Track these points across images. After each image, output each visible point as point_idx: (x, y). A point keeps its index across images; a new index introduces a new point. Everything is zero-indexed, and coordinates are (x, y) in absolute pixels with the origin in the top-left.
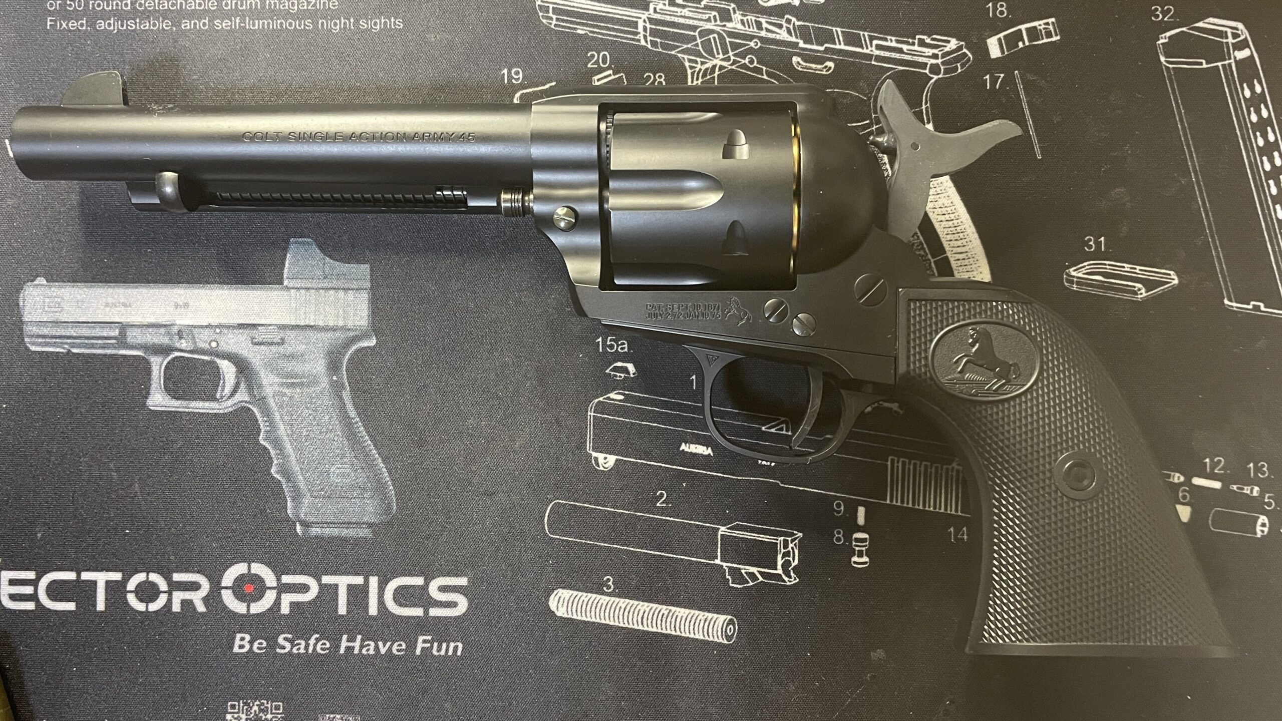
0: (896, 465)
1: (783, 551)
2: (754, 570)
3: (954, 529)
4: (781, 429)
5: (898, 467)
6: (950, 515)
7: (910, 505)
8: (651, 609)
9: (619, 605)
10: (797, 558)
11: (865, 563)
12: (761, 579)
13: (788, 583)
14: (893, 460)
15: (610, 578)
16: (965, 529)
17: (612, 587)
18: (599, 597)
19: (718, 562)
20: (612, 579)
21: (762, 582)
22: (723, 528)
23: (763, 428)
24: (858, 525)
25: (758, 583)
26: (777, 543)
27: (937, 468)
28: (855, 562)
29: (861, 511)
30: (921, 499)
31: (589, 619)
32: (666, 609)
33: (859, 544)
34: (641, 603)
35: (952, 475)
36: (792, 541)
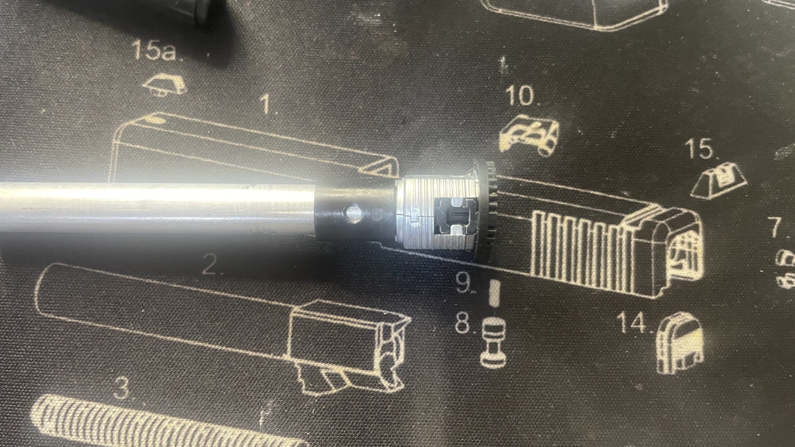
0: (543, 222)
1: (383, 342)
2: (339, 369)
3: (626, 315)
4: (385, 172)
5: (546, 225)
6: (618, 294)
7: (564, 280)
8: (183, 427)
9: (136, 421)
10: (402, 353)
11: (501, 362)
12: (349, 383)
13: (389, 391)
14: (539, 216)
15: (126, 379)
16: (640, 315)
17: (127, 392)
18: (106, 407)
19: (287, 357)
20: (127, 382)
21: (350, 388)
22: (296, 308)
23: (361, 170)
24: (491, 308)
25: (344, 390)
26: (373, 332)
27: (600, 228)
28: (486, 361)
29: (495, 286)
30: (579, 270)
31: (88, 441)
32: (205, 428)
33: (492, 334)
34: (169, 418)
35: (621, 240)
36: (397, 328)
